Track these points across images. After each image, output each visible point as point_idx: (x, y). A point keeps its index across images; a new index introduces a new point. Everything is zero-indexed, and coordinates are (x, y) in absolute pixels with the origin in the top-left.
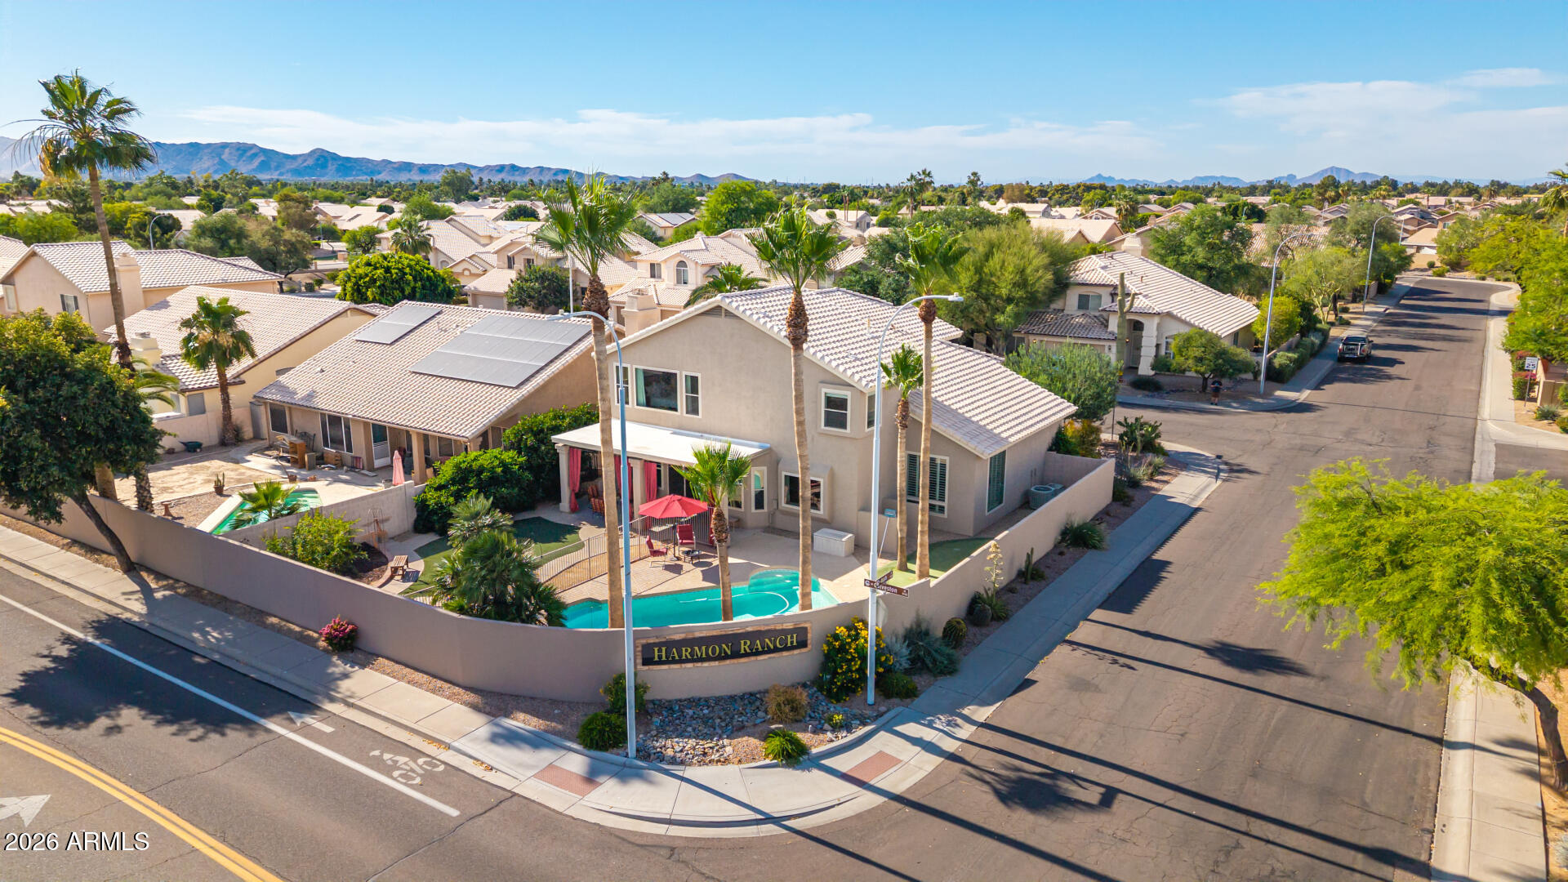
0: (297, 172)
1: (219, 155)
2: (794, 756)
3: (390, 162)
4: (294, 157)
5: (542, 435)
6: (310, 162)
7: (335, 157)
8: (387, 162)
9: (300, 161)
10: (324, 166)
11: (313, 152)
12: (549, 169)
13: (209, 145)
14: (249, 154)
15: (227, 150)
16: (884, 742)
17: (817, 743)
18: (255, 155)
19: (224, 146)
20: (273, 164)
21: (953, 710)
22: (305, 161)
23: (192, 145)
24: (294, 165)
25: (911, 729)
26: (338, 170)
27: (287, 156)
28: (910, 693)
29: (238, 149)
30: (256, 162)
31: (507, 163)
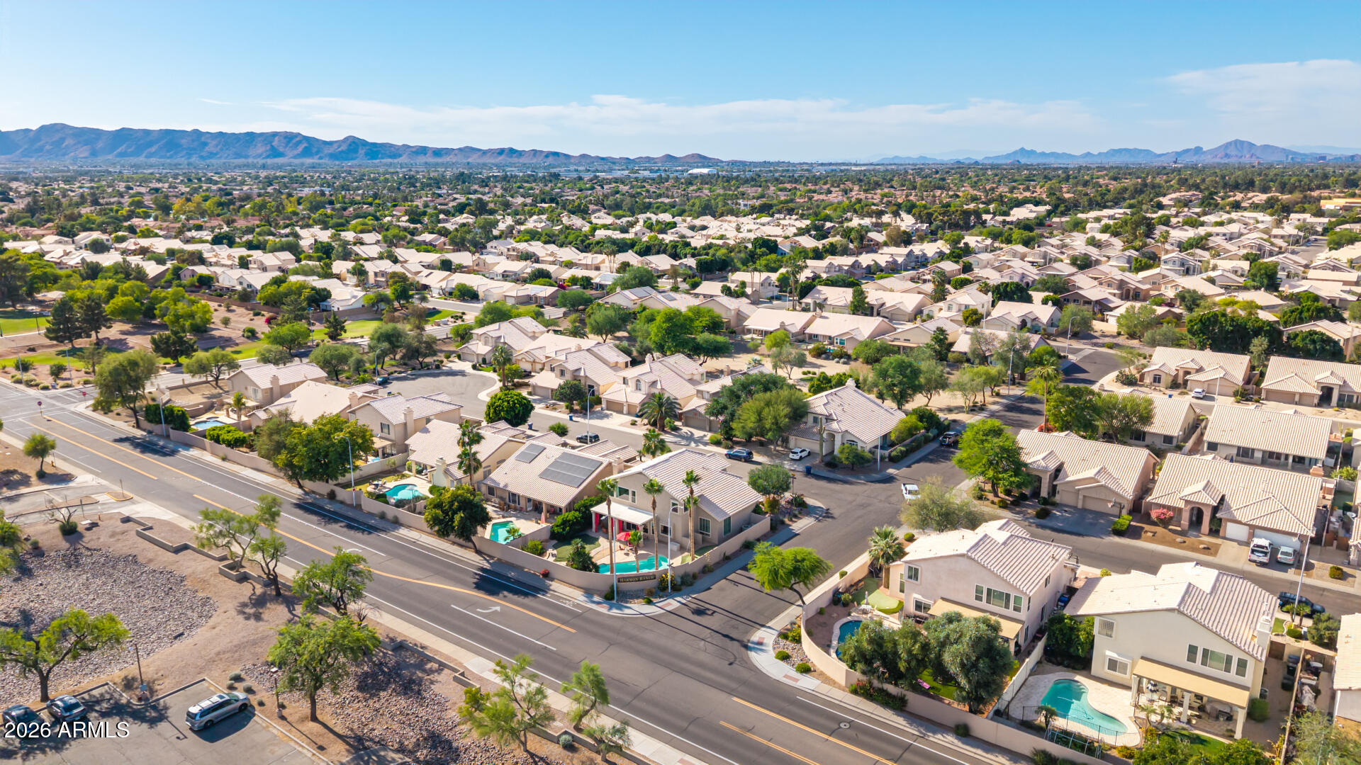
0: (333, 156)
1: (271, 142)
2: (649, 602)
3: (409, 147)
4: (331, 143)
5: (587, 507)
6: (344, 148)
7: (364, 143)
8: (406, 147)
9: (335, 146)
10: (356, 151)
11: (347, 139)
12: (541, 152)
13: (262, 134)
14: (294, 141)
15: (276, 138)
16: (670, 601)
17: (655, 600)
18: (299, 143)
19: (275, 134)
20: (314, 150)
21: (688, 595)
22: (339, 147)
23: (248, 134)
24: (331, 150)
25: (679, 599)
26: (366, 154)
27: (325, 143)
28: (680, 590)
29: (285, 138)
30: (300, 148)
31: (506, 146)
